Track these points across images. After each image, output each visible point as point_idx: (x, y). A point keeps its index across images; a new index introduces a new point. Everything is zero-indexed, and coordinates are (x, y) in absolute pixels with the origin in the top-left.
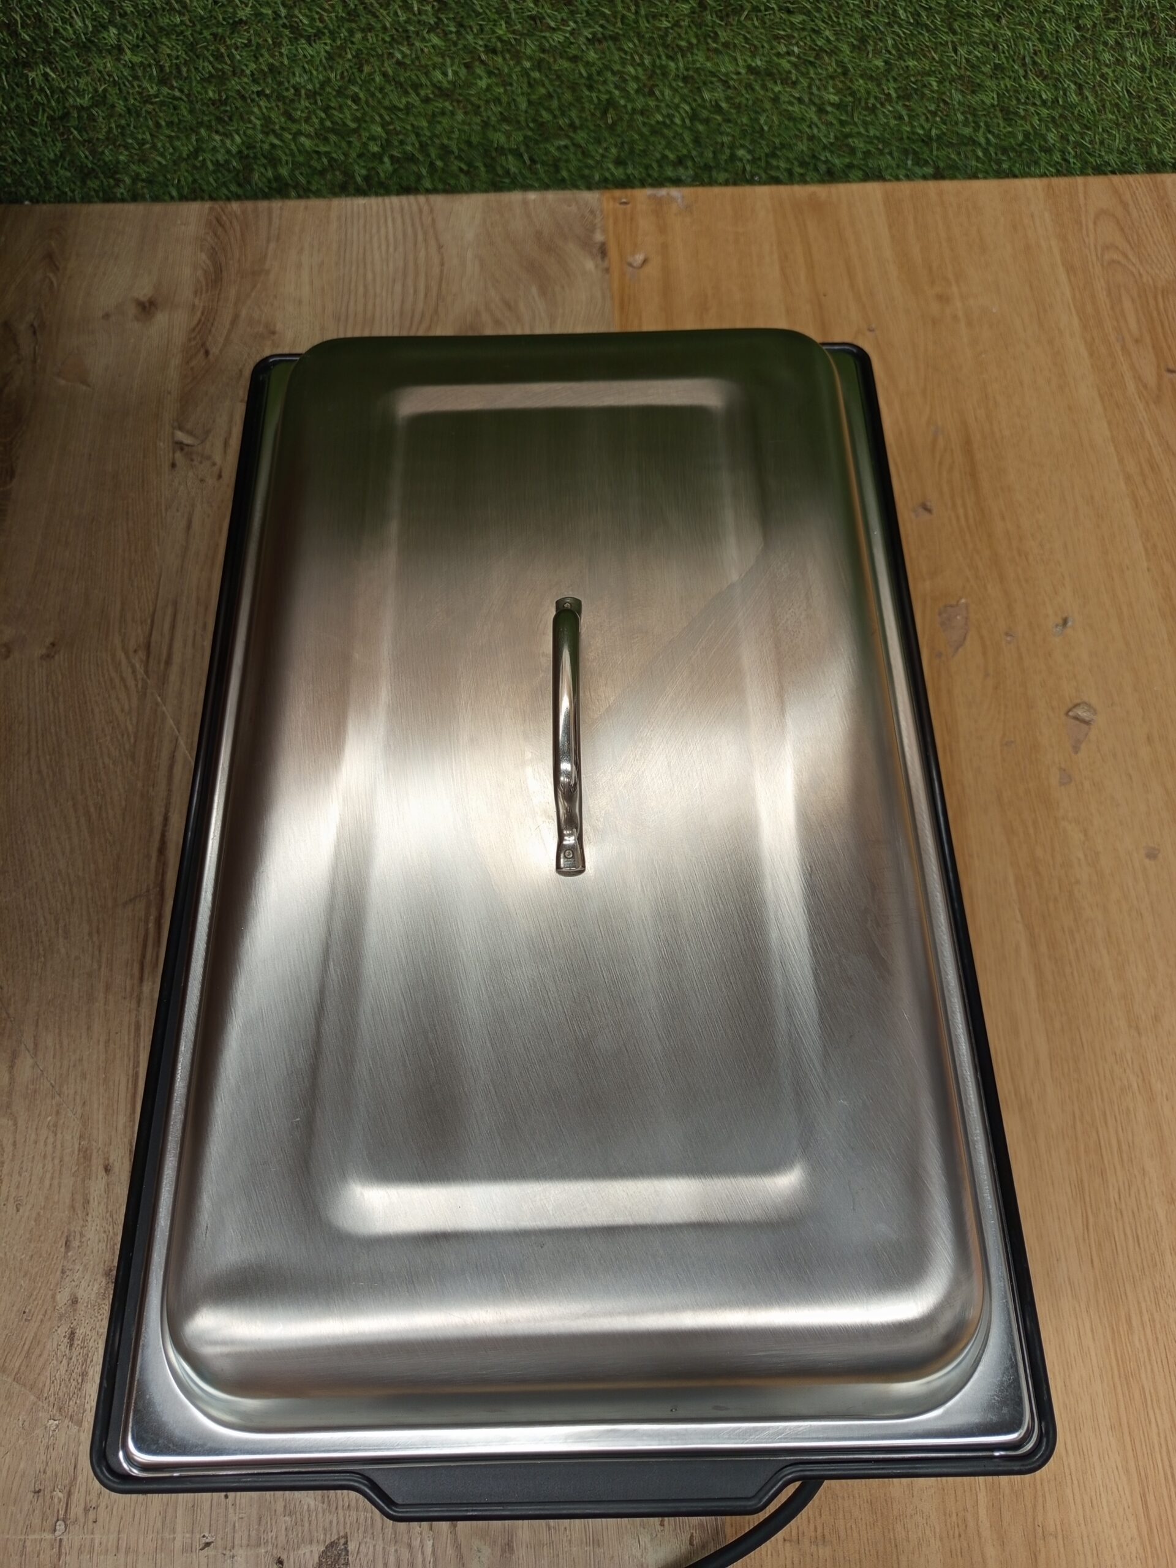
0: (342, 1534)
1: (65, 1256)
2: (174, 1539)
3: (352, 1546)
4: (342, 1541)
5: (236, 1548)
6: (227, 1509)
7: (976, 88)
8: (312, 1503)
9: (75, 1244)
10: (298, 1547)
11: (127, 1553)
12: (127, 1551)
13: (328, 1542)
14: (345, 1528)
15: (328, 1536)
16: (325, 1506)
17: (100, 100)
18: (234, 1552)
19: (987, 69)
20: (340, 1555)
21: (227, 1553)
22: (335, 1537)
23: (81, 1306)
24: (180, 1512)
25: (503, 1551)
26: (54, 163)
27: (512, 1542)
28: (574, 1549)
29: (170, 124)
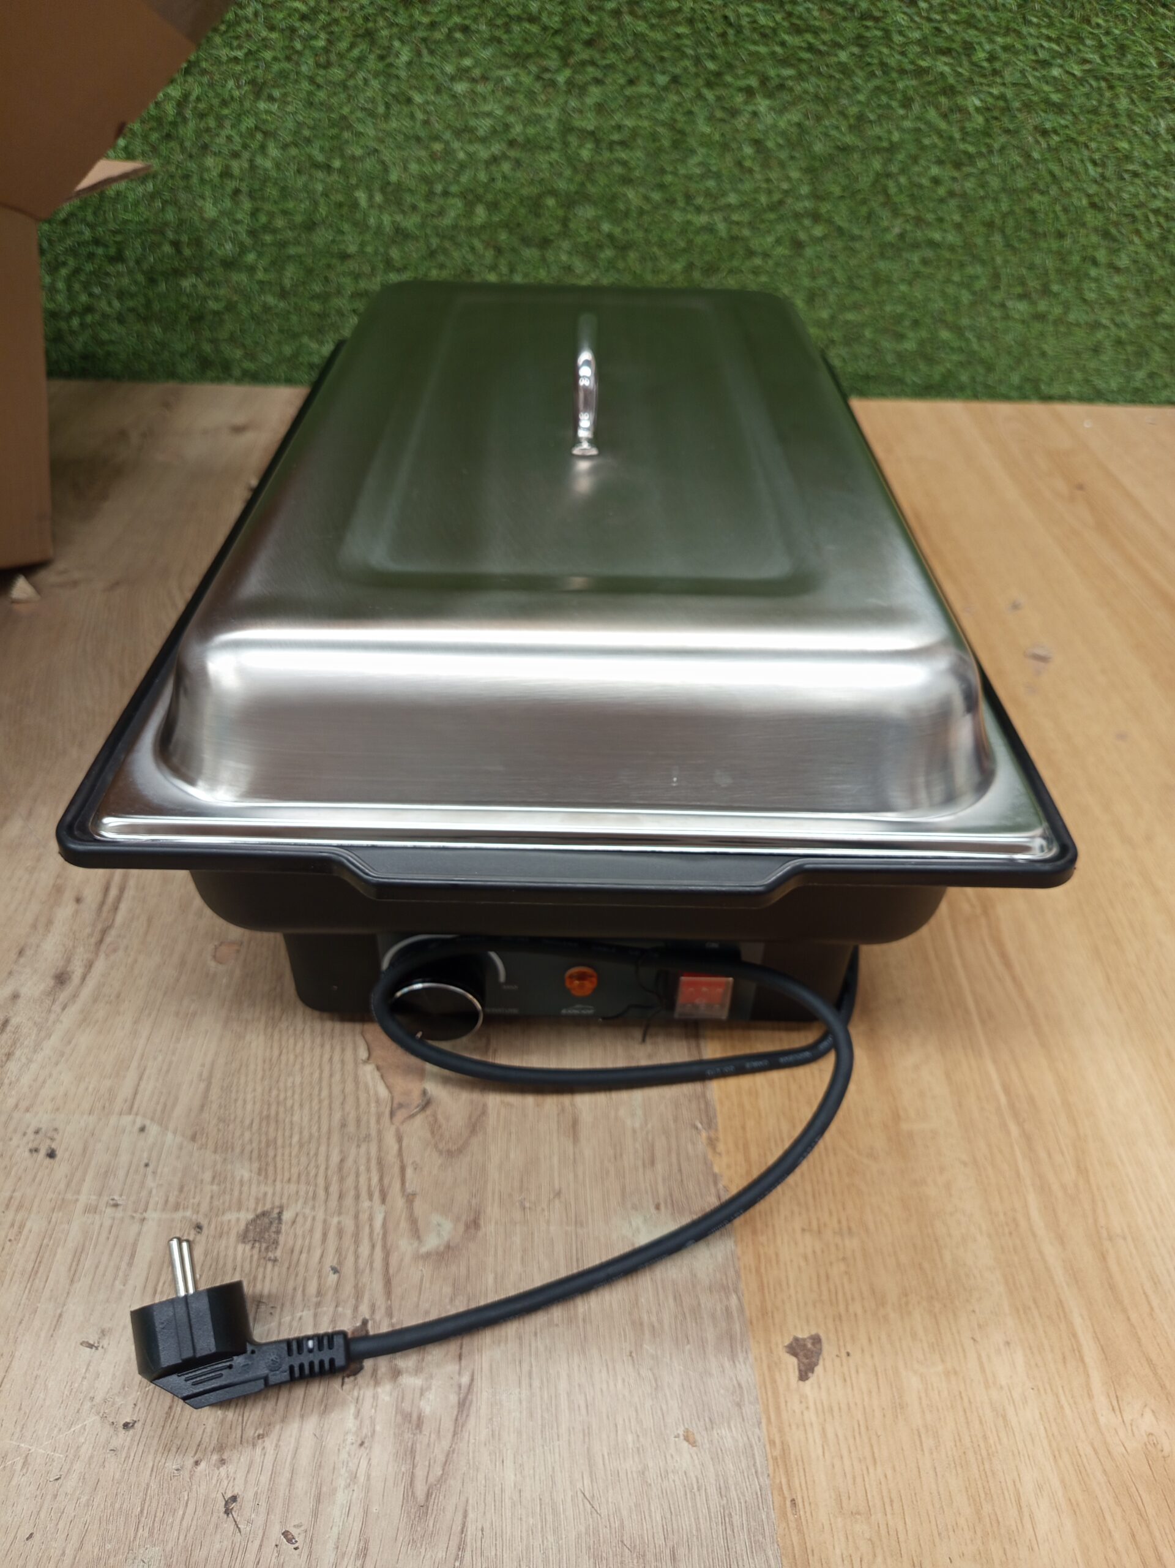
0: (277, 1203)
1: (16, 962)
2: (77, 1200)
3: (287, 1216)
4: (276, 1211)
5: (149, 1211)
6: (145, 1175)
7: (900, 337)
8: (246, 1175)
9: (29, 953)
10: (223, 1214)
11: (18, 1210)
12: (20, 1207)
13: (259, 1211)
14: (281, 1198)
15: (260, 1205)
16: (262, 1178)
17: (231, 307)
18: (146, 1215)
19: (907, 323)
20: (271, 1223)
21: (138, 1216)
22: (268, 1207)
23: (21, 1002)
24: (89, 1178)
25: (467, 1227)
26: (183, 355)
27: (479, 1219)
28: (552, 1228)
29: (281, 331)
